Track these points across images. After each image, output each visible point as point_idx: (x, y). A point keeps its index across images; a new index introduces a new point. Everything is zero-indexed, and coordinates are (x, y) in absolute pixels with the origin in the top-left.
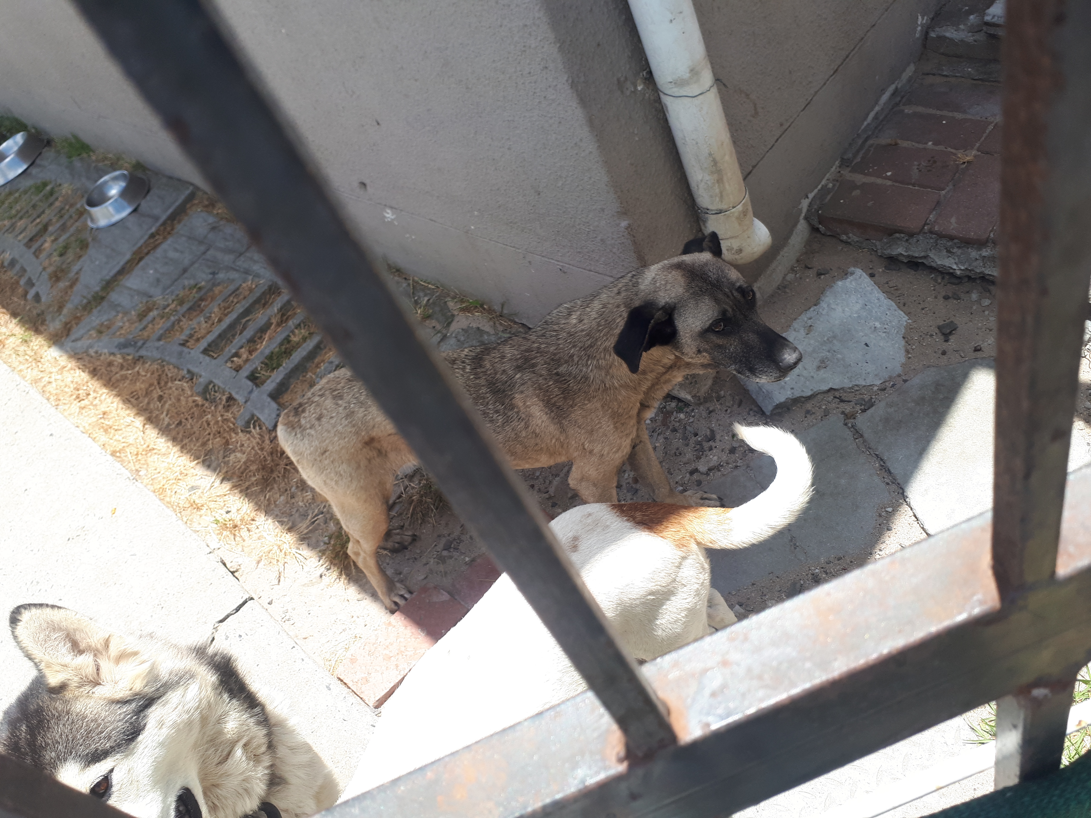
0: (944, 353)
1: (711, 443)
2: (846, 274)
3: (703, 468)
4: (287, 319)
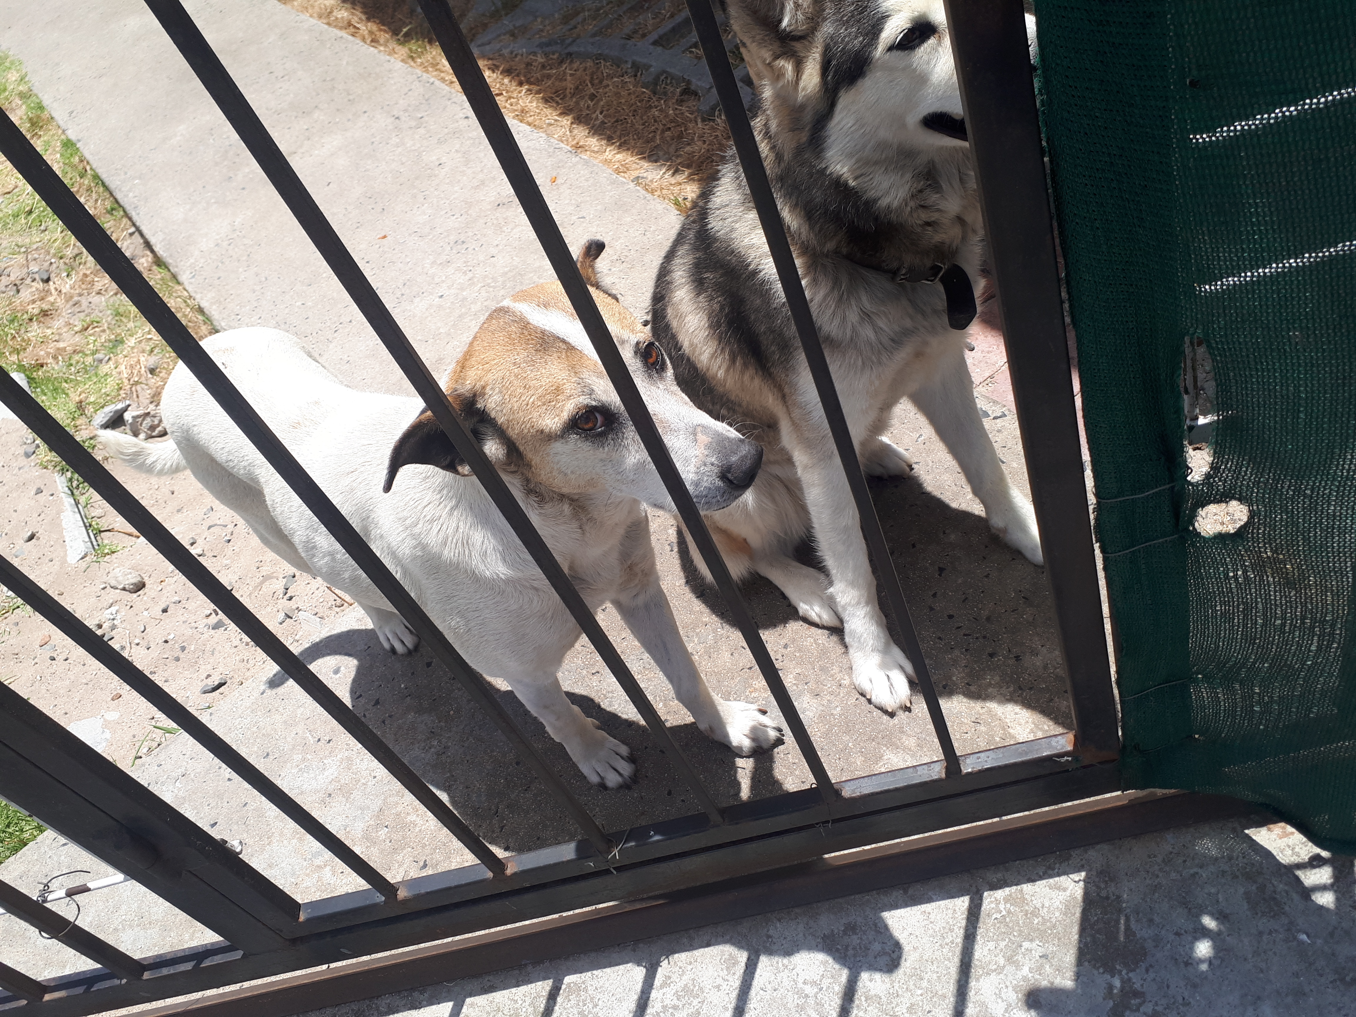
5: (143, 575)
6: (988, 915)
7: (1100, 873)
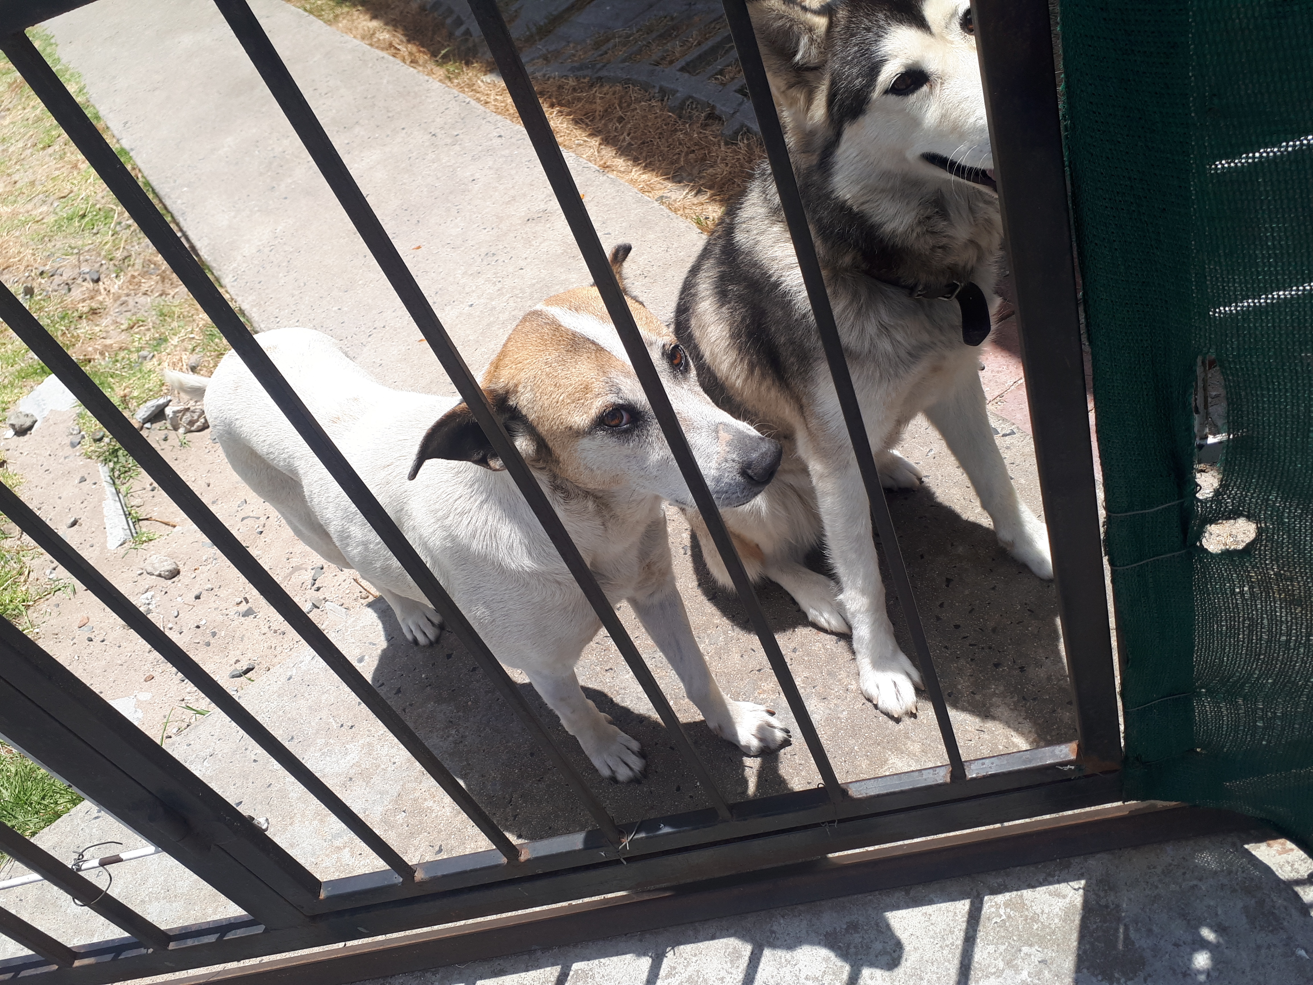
5: (178, 563)
6: (989, 919)
7: (1100, 882)
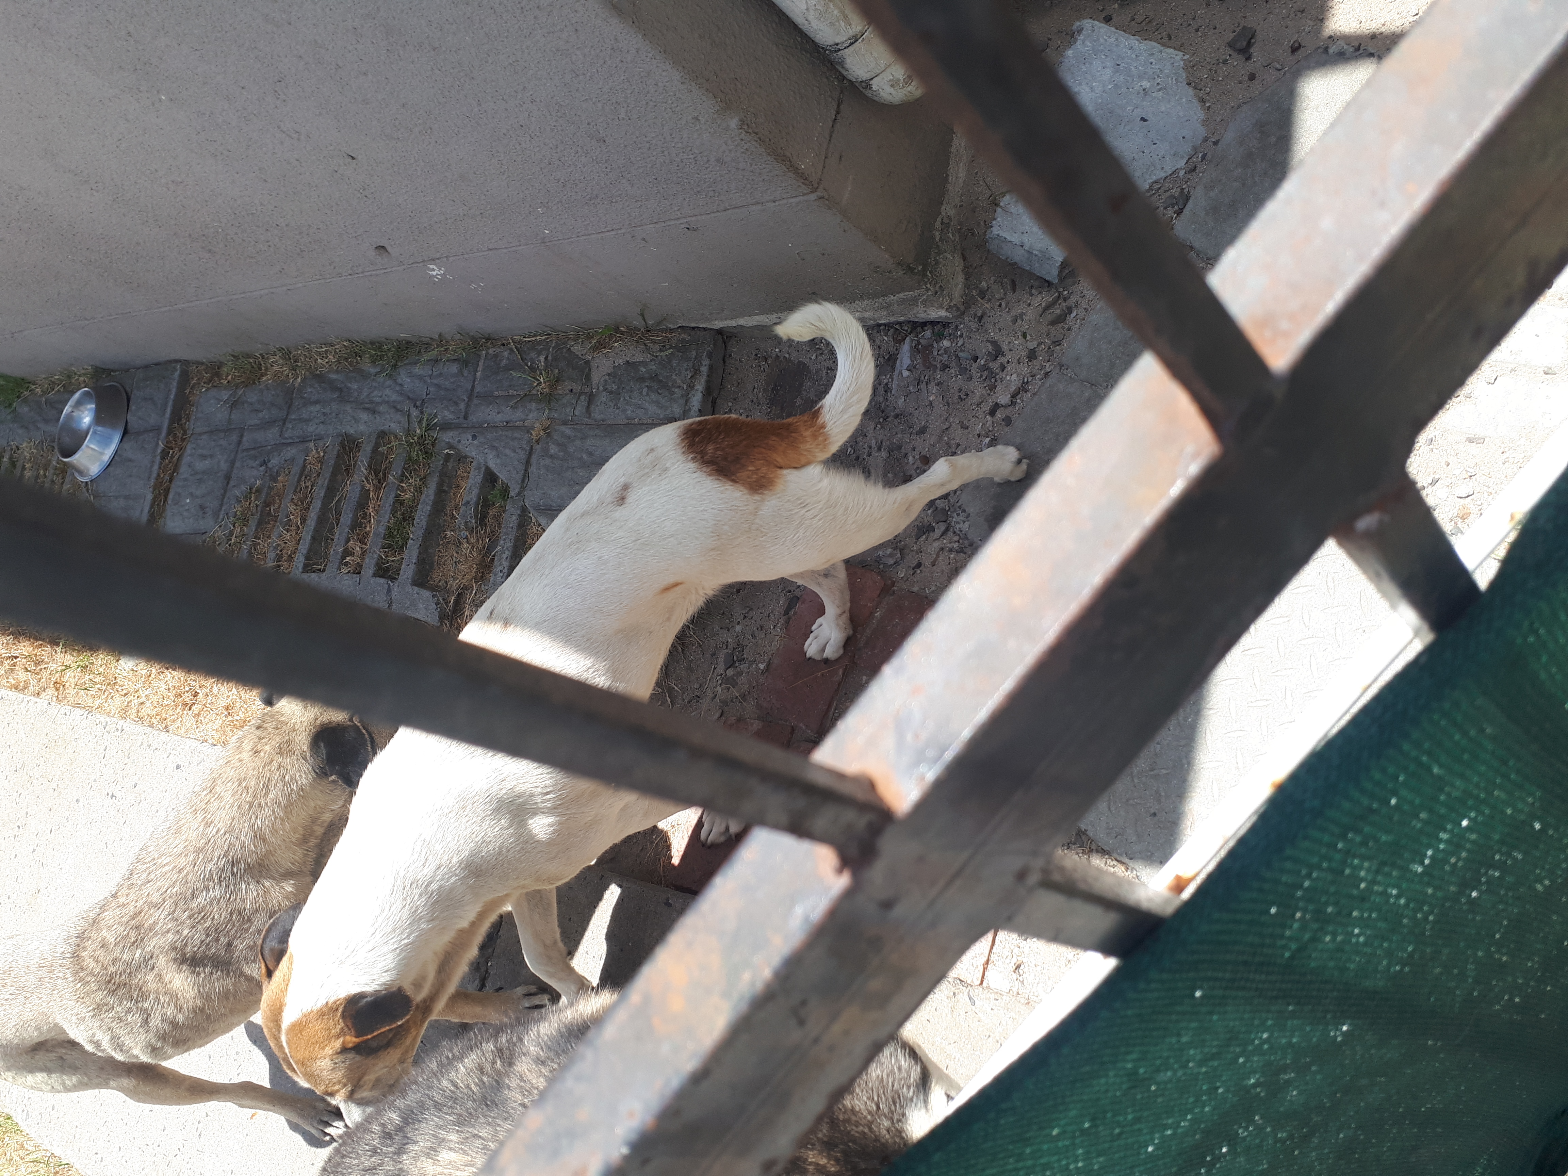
0: (1252, 77)
1: (1000, 360)
2: (1072, 36)
3: (1004, 399)
4: (384, 475)
